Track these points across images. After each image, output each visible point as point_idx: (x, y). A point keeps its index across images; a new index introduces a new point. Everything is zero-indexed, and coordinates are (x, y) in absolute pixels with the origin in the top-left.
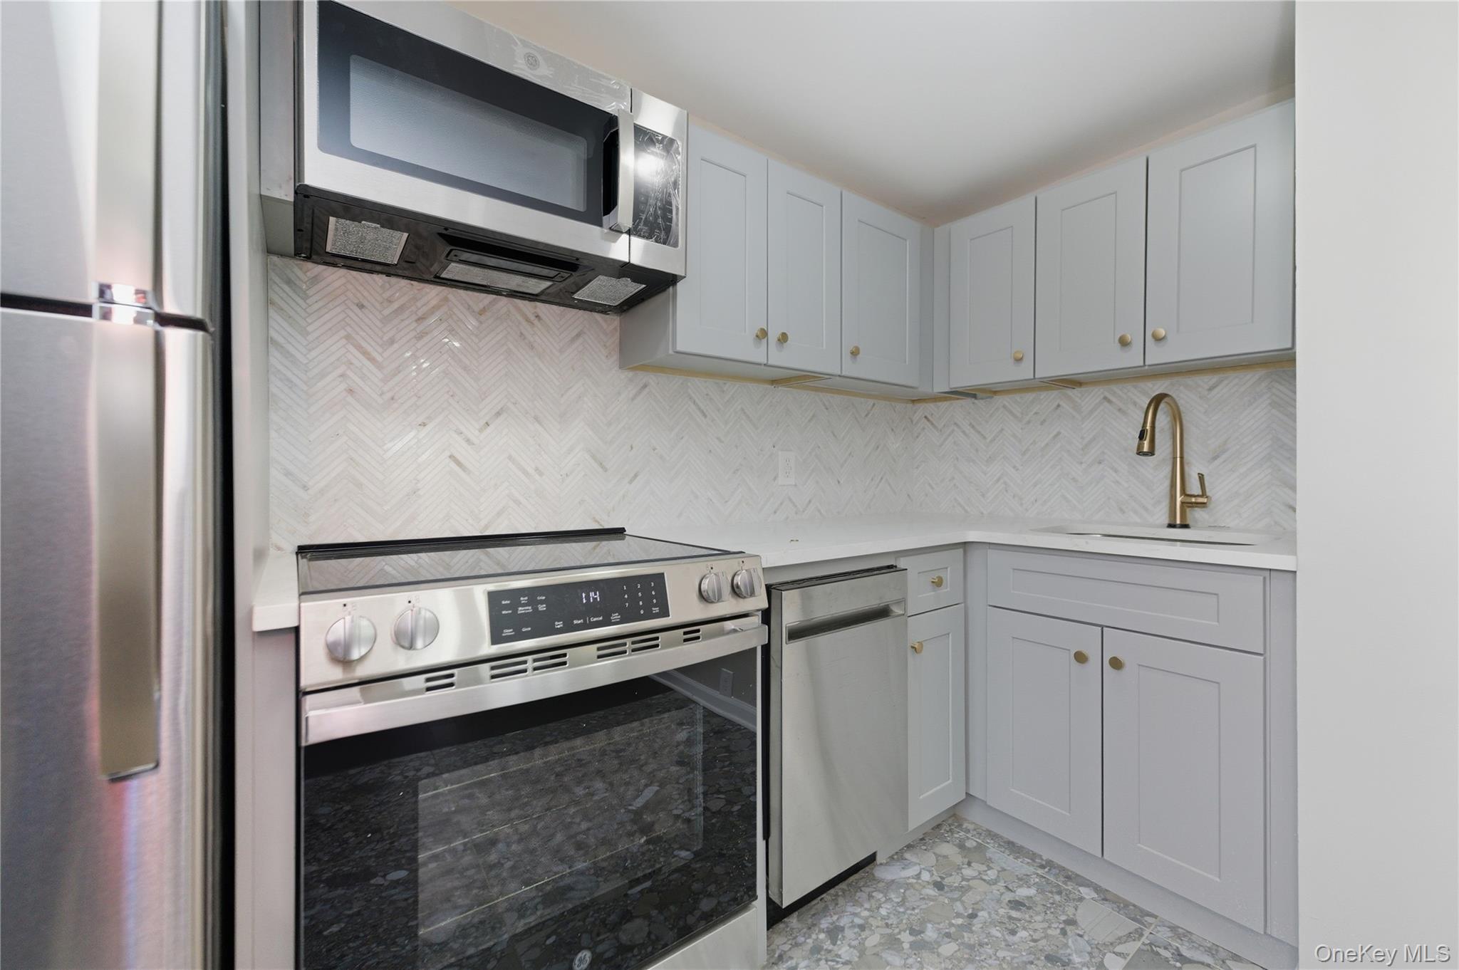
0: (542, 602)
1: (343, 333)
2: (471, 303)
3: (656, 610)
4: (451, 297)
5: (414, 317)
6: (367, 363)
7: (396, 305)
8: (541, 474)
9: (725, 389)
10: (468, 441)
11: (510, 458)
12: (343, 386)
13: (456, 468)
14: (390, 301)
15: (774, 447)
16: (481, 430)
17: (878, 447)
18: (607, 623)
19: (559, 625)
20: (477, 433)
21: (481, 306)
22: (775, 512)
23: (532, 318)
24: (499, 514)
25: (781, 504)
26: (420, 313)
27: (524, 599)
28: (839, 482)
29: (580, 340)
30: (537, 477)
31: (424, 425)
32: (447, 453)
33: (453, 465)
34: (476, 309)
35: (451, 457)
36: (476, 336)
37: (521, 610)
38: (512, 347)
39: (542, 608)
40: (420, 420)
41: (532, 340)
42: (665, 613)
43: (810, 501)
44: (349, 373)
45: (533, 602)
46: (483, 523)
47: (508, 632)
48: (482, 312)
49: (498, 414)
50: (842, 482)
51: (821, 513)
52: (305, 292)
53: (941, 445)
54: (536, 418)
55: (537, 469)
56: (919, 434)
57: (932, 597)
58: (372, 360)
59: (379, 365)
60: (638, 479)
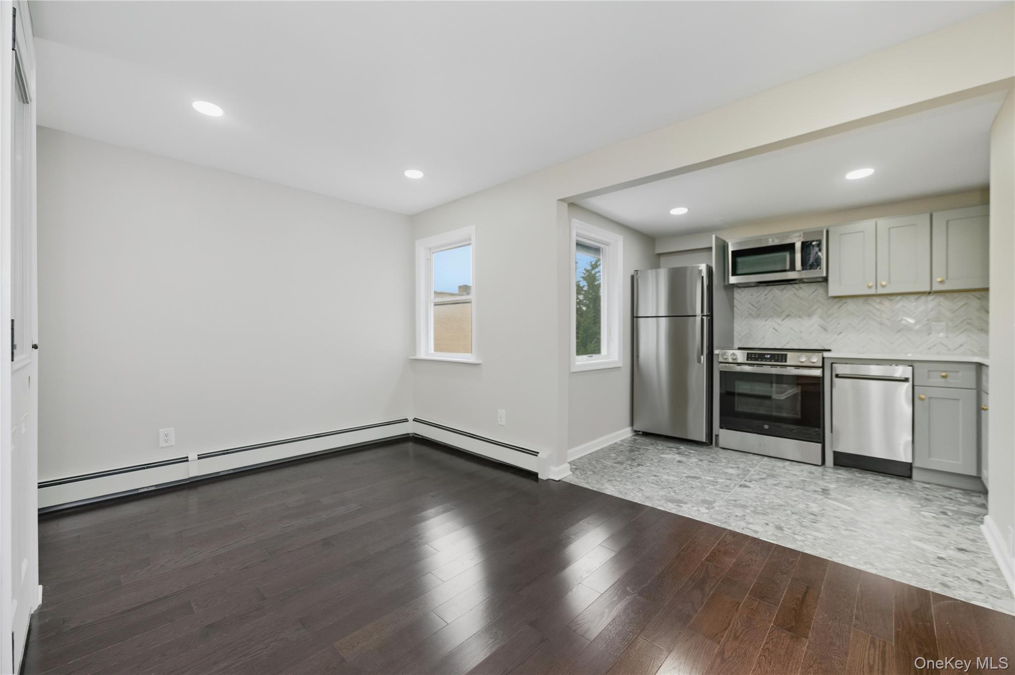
0: (757, 356)
1: (748, 302)
2: (779, 288)
3: (784, 361)
10: (778, 324)
12: (748, 313)
18: (771, 362)
19: (760, 360)
20: (781, 322)
21: (782, 288)
23: (799, 289)
25: (934, 345)
26: (766, 294)
27: (753, 356)
29: (816, 292)
34: (781, 290)
38: (792, 298)
40: (766, 320)
42: (786, 362)
43: (962, 345)
44: (750, 310)
47: (749, 360)
49: (787, 316)
51: (973, 352)
52: (740, 294)
54: (799, 317)
57: (941, 382)
58: (755, 307)
59: (756, 308)
60: (842, 334)
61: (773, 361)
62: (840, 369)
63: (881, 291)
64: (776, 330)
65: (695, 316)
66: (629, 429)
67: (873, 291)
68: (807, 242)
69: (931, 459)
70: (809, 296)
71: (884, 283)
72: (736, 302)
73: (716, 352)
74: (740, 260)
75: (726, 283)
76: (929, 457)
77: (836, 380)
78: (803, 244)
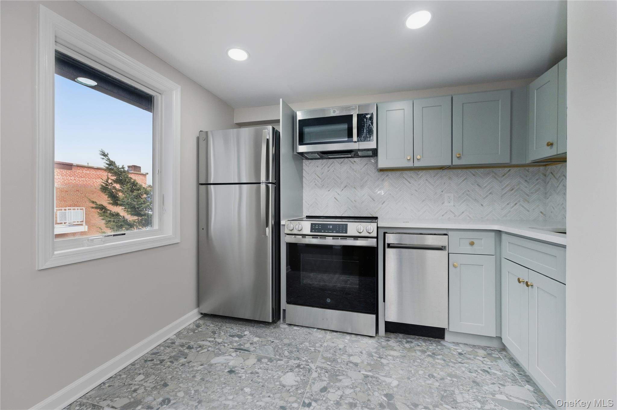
0: (320, 226)
1: (314, 173)
2: (339, 161)
3: (344, 232)
4: (335, 161)
5: (327, 167)
6: (319, 178)
7: (324, 165)
8: (356, 202)
9: (418, 173)
10: (338, 194)
11: (348, 198)
12: (315, 184)
13: (336, 200)
14: (323, 165)
15: (442, 192)
16: (341, 191)
17: (513, 189)
18: (333, 232)
19: (323, 231)
20: (340, 192)
21: (341, 161)
22: (443, 216)
23: (353, 162)
24: (345, 211)
25: (446, 213)
26: (328, 166)
27: (317, 225)
28: (482, 205)
29: (367, 165)
30: (355, 202)
31: (329, 191)
32: (334, 197)
33: (335, 200)
34: (340, 163)
35: (335, 198)
36: (340, 169)
37: (316, 227)
38: (348, 170)
39: (320, 227)
40: (328, 190)
41: (353, 168)
42: (346, 233)
43: (463, 212)
44: (315, 181)
45: (318, 226)
46: (342, 213)
47: (313, 231)
48: (341, 163)
49: (345, 187)
50: (484, 205)
51: (470, 217)
52: (308, 166)
53: (558, 187)
54: (354, 187)
55: (355, 200)
56: (549, 182)
57: (468, 249)
58: (319, 177)
59: (321, 179)
60: (385, 203)
61: (334, 232)
62: (391, 239)
63: (417, 164)
64: (336, 199)
65: (260, 183)
66: (196, 311)
67: (410, 164)
68: (363, 114)
69: (461, 322)
70: (361, 169)
71: (419, 157)
72: (304, 174)
73: (282, 222)
74: (307, 130)
75: (295, 153)
76: (460, 322)
77: (388, 250)
78: (359, 116)
